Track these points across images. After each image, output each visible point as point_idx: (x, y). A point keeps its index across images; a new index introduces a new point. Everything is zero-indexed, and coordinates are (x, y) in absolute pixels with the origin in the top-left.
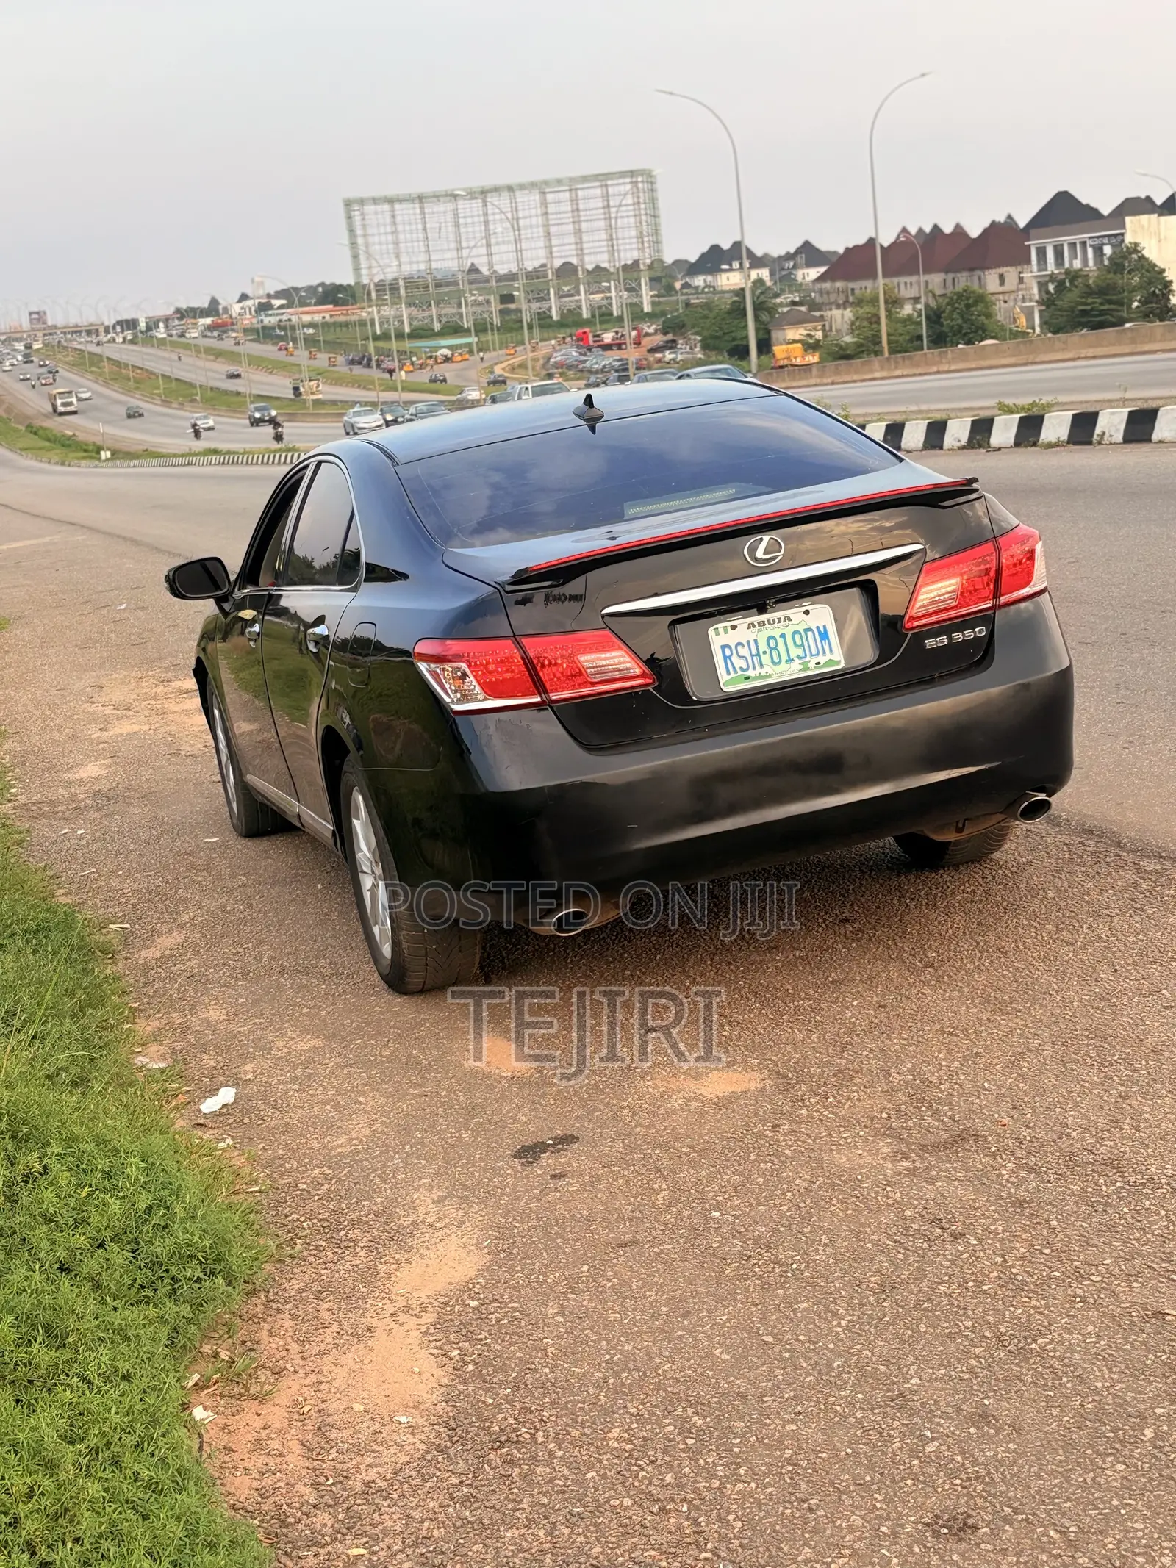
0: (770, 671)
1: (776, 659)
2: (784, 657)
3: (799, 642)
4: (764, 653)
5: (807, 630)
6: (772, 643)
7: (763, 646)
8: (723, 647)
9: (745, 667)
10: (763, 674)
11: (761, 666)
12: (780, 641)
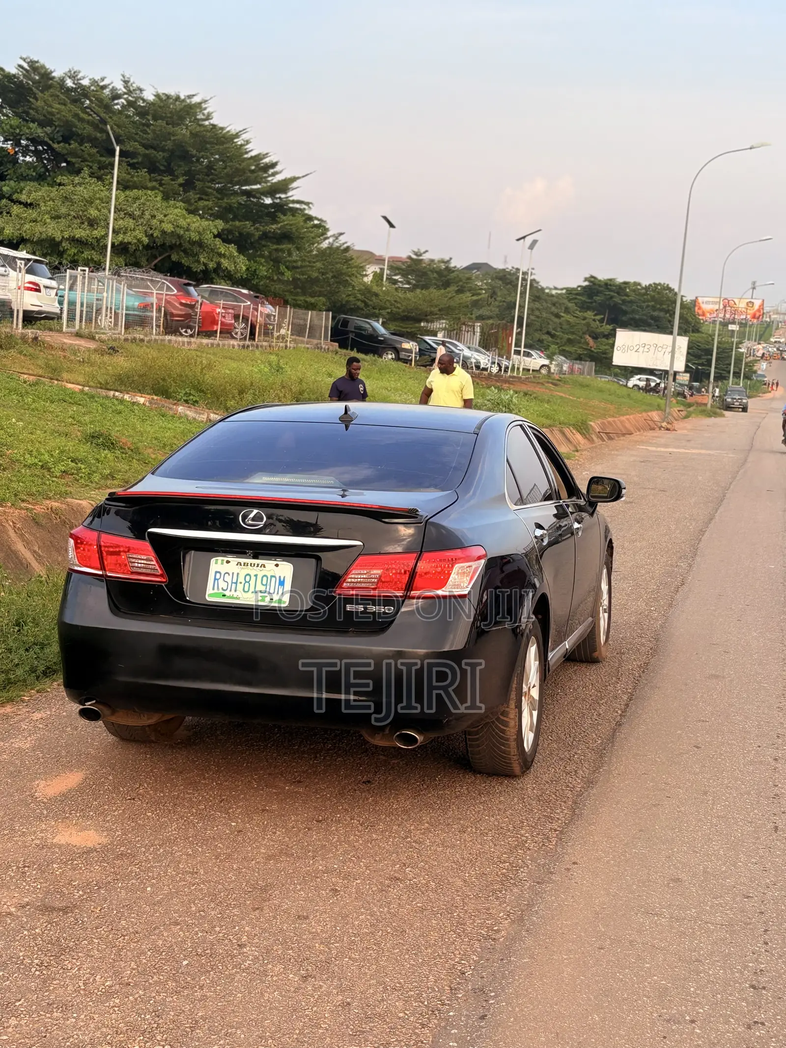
0: (240, 596)
1: (246, 589)
2: (252, 589)
3: (264, 582)
4: (241, 583)
5: (272, 576)
6: (248, 578)
7: (241, 579)
8: (216, 572)
9: (225, 588)
10: (235, 596)
11: (236, 591)
12: (253, 578)
